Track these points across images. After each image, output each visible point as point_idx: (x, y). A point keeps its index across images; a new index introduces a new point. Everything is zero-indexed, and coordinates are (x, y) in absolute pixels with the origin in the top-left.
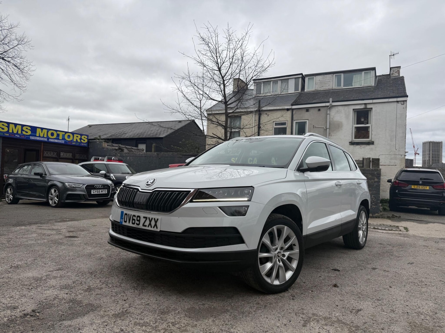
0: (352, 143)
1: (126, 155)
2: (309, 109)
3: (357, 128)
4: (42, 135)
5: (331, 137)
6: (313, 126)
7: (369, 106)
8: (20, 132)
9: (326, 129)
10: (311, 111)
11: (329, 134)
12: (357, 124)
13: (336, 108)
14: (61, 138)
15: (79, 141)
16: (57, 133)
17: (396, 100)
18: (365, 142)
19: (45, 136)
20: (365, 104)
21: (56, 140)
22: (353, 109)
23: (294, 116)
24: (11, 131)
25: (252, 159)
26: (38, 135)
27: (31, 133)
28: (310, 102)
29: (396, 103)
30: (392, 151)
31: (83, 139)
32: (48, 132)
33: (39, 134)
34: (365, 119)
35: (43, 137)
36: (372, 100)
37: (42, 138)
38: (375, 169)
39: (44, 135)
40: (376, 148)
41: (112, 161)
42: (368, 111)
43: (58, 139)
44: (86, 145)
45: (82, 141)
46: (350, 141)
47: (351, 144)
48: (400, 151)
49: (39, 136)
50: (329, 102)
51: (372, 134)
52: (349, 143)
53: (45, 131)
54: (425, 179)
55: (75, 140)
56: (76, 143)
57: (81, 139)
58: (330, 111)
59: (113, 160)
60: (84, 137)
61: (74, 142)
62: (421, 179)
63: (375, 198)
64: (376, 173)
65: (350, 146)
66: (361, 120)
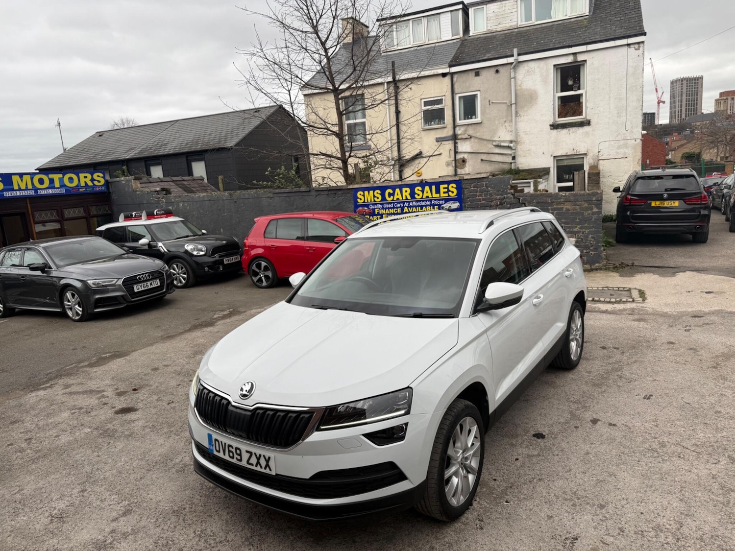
0: (554, 126)
1: (177, 200)
2: (480, 70)
3: (562, 99)
4: (23, 187)
5: (520, 119)
6: (489, 101)
7: (580, 58)
9: (511, 105)
10: (484, 74)
11: (516, 113)
12: (562, 91)
13: (525, 64)
14: (57, 184)
15: (90, 184)
16: (48, 177)
17: (626, 43)
18: (576, 122)
19: (30, 187)
20: (575, 54)
21: (50, 190)
22: (554, 65)
23: (456, 87)
25: (391, 191)
26: (16, 187)
27: (4, 185)
28: (481, 59)
29: (626, 47)
30: (619, 134)
31: (96, 179)
32: (32, 179)
33: (19, 185)
34: (574, 82)
35: (27, 189)
36: (586, 46)
37: (26, 192)
38: (592, 193)
39: (27, 185)
40: (593, 130)
41: (155, 217)
42: (580, 65)
43: (54, 188)
44: (103, 188)
45: (96, 183)
46: (551, 123)
47: (552, 128)
48: (632, 132)
49: (20, 189)
50: (512, 56)
51: (587, 107)
52: (549, 127)
53: (27, 178)
54: (672, 190)
55: (83, 184)
56: (86, 188)
57: (92, 180)
58: (515, 72)
59: (157, 215)
60: (98, 176)
61: (82, 187)
62: (666, 190)
63: (595, 239)
64: (594, 199)
65: (552, 131)
66: (567, 83)
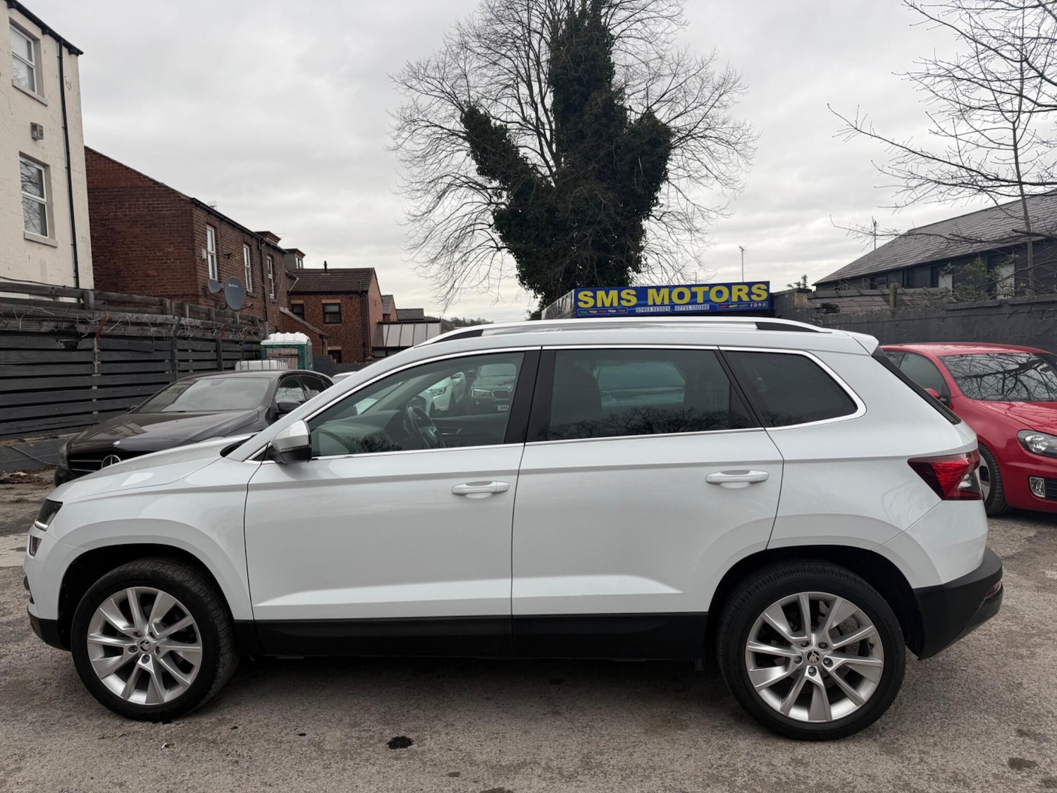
4: (658, 302)
8: (615, 304)
14: (700, 299)
15: (745, 298)
16: (690, 290)
19: (667, 302)
21: (690, 306)
24: (599, 305)
26: (650, 302)
27: (638, 300)
31: (755, 292)
32: (670, 293)
33: (654, 300)
35: (662, 305)
37: (661, 308)
39: (663, 299)
43: (696, 303)
44: (764, 305)
45: (754, 297)
49: (654, 305)
53: (665, 292)
55: (735, 299)
56: (738, 305)
57: (750, 294)
60: (759, 289)
61: (735, 303)
